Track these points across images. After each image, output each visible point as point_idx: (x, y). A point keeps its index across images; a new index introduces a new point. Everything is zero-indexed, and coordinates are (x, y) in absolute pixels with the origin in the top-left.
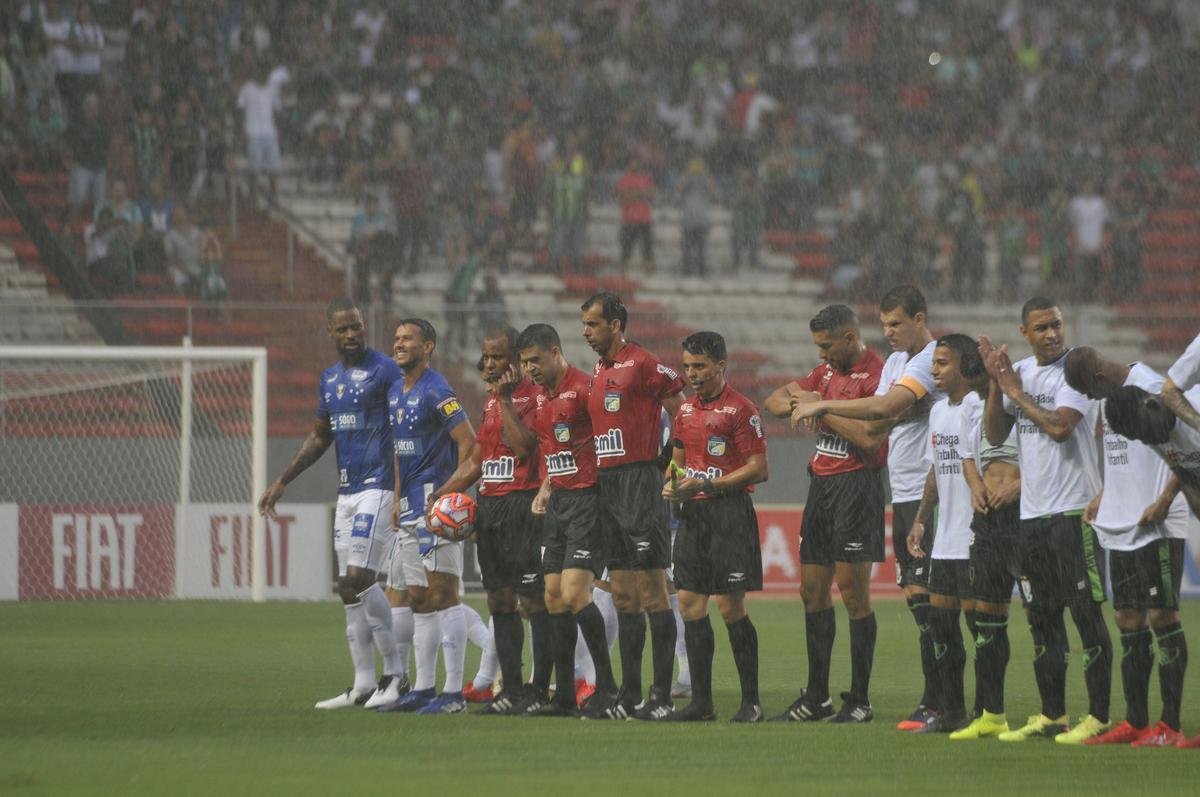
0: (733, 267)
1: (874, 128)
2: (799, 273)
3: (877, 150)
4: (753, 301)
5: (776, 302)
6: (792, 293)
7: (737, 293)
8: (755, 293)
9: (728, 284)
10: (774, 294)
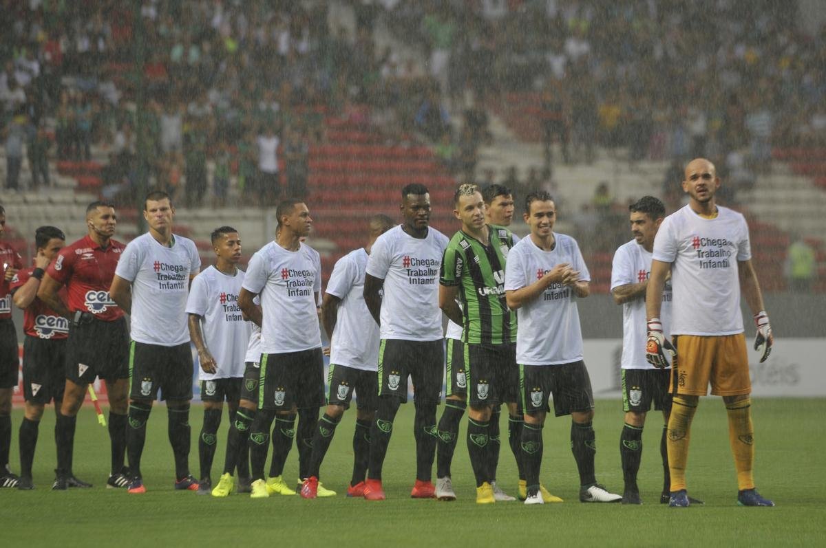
0: (34, 185)
1: (128, 92)
2: (80, 189)
3: (132, 107)
4: (49, 208)
5: (64, 209)
6: (76, 202)
7: (39, 203)
8: (51, 202)
9: (31, 197)
10: (64, 203)
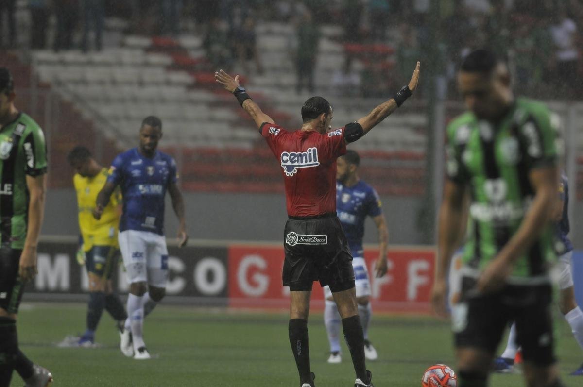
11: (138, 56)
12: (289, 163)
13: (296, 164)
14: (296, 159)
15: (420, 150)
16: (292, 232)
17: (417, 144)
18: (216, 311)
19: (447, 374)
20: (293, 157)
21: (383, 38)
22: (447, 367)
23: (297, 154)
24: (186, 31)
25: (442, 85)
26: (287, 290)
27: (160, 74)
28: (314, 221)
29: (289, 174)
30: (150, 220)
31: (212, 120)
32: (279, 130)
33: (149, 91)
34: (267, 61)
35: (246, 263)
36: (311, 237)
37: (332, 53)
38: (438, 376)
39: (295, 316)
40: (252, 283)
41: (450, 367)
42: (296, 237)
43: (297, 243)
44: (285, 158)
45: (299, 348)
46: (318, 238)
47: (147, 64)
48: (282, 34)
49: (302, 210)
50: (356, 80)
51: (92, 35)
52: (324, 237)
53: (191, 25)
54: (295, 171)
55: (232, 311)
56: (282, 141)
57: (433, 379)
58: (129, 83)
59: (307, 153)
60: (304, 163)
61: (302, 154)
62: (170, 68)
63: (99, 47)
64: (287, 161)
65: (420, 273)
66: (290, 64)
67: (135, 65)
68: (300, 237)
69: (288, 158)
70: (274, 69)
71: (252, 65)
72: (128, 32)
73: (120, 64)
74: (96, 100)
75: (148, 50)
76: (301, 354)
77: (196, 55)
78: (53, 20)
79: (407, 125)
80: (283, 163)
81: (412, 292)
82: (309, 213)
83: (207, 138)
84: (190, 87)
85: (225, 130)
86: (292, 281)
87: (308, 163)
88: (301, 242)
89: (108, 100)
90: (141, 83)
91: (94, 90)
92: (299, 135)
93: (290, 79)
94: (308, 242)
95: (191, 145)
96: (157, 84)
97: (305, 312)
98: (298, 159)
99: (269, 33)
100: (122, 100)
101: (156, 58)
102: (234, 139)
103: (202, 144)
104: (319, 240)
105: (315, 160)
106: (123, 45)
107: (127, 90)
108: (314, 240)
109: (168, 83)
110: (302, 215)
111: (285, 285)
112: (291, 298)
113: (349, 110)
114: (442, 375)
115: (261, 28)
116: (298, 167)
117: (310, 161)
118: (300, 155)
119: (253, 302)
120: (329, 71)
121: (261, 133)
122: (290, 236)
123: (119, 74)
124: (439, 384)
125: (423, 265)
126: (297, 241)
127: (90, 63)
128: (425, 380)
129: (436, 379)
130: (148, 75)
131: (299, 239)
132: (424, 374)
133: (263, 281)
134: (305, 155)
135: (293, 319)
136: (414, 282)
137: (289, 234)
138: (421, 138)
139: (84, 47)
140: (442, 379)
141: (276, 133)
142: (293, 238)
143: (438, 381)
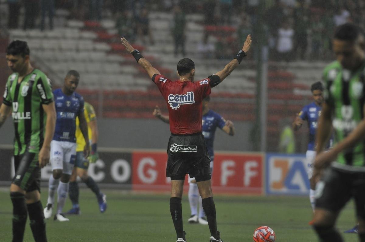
11: (76, 33)
12: (174, 101)
13: (180, 102)
14: (179, 98)
15: (252, 92)
16: (174, 144)
17: (251, 88)
18: (124, 193)
19: (269, 232)
20: (177, 97)
21: (229, 22)
22: (269, 228)
23: (180, 96)
24: (106, 17)
25: (265, 51)
26: (169, 179)
27: (90, 45)
28: (189, 137)
29: (174, 108)
30: (66, 134)
31: (122, 73)
32: (166, 80)
33: (83, 55)
34: (156, 36)
35: (143, 162)
36: (187, 147)
37: (197, 31)
38: (263, 233)
39: (174, 195)
40: (147, 175)
41: (271, 228)
42: (177, 147)
43: (177, 151)
44: (171, 98)
45: (176, 215)
46: (192, 147)
47: (81, 38)
48: (166, 20)
49: (182, 130)
50: (212, 47)
51: (47, 20)
52: (195, 147)
53: (109, 14)
54: (178, 106)
55: (134, 193)
56: (168, 87)
57: (260, 235)
58: (70, 50)
59: (187, 95)
60: (185, 101)
61: (183, 96)
62: (96, 41)
63: (51, 27)
64: (173, 100)
65: (252, 169)
66: (171, 38)
67: (73, 38)
68: (179, 147)
69: (173, 98)
70: (161, 42)
71: (147, 38)
72: (69, 18)
73: (65, 38)
74: (49, 60)
75: (82, 29)
76: (177, 219)
77: (112, 32)
78: (22, 10)
79: (244, 77)
80: (169, 101)
81: (247, 181)
82: (186, 132)
83: (119, 85)
84: (109, 53)
85: (130, 79)
86: (172, 174)
87: (188, 101)
88: (180, 150)
89: (56, 61)
90: (78, 50)
91: (48, 54)
92: (180, 84)
93: (170, 48)
94: (185, 150)
95: (109, 88)
96: (87, 50)
97: (181, 194)
98: (181, 99)
99: (158, 19)
100: (66, 61)
101: (87, 34)
102: (136, 85)
103: (115, 88)
104: (192, 149)
105: (192, 100)
106: (66, 26)
107: (69, 54)
108: (189, 149)
109: (95, 50)
110: (181, 134)
111: (168, 176)
112: (171, 184)
113: (208, 66)
114: (265, 233)
115: (152, 16)
116: (180, 104)
117: (189, 100)
118: (182, 96)
119: (148, 187)
120: (195, 42)
121: (154, 82)
122: (173, 146)
123: (64, 44)
124: (264, 238)
125: (254, 164)
126: (178, 149)
127: (46, 38)
128: (255, 236)
129: (262, 235)
130: (82, 45)
131: (179, 148)
132: (254, 232)
133: (154, 174)
134: (186, 96)
135: (172, 198)
136: (248, 175)
137: (172, 145)
138: (253, 85)
139: (42, 27)
140: (265, 236)
141: (164, 81)
142: (175, 147)
143: (263, 237)
